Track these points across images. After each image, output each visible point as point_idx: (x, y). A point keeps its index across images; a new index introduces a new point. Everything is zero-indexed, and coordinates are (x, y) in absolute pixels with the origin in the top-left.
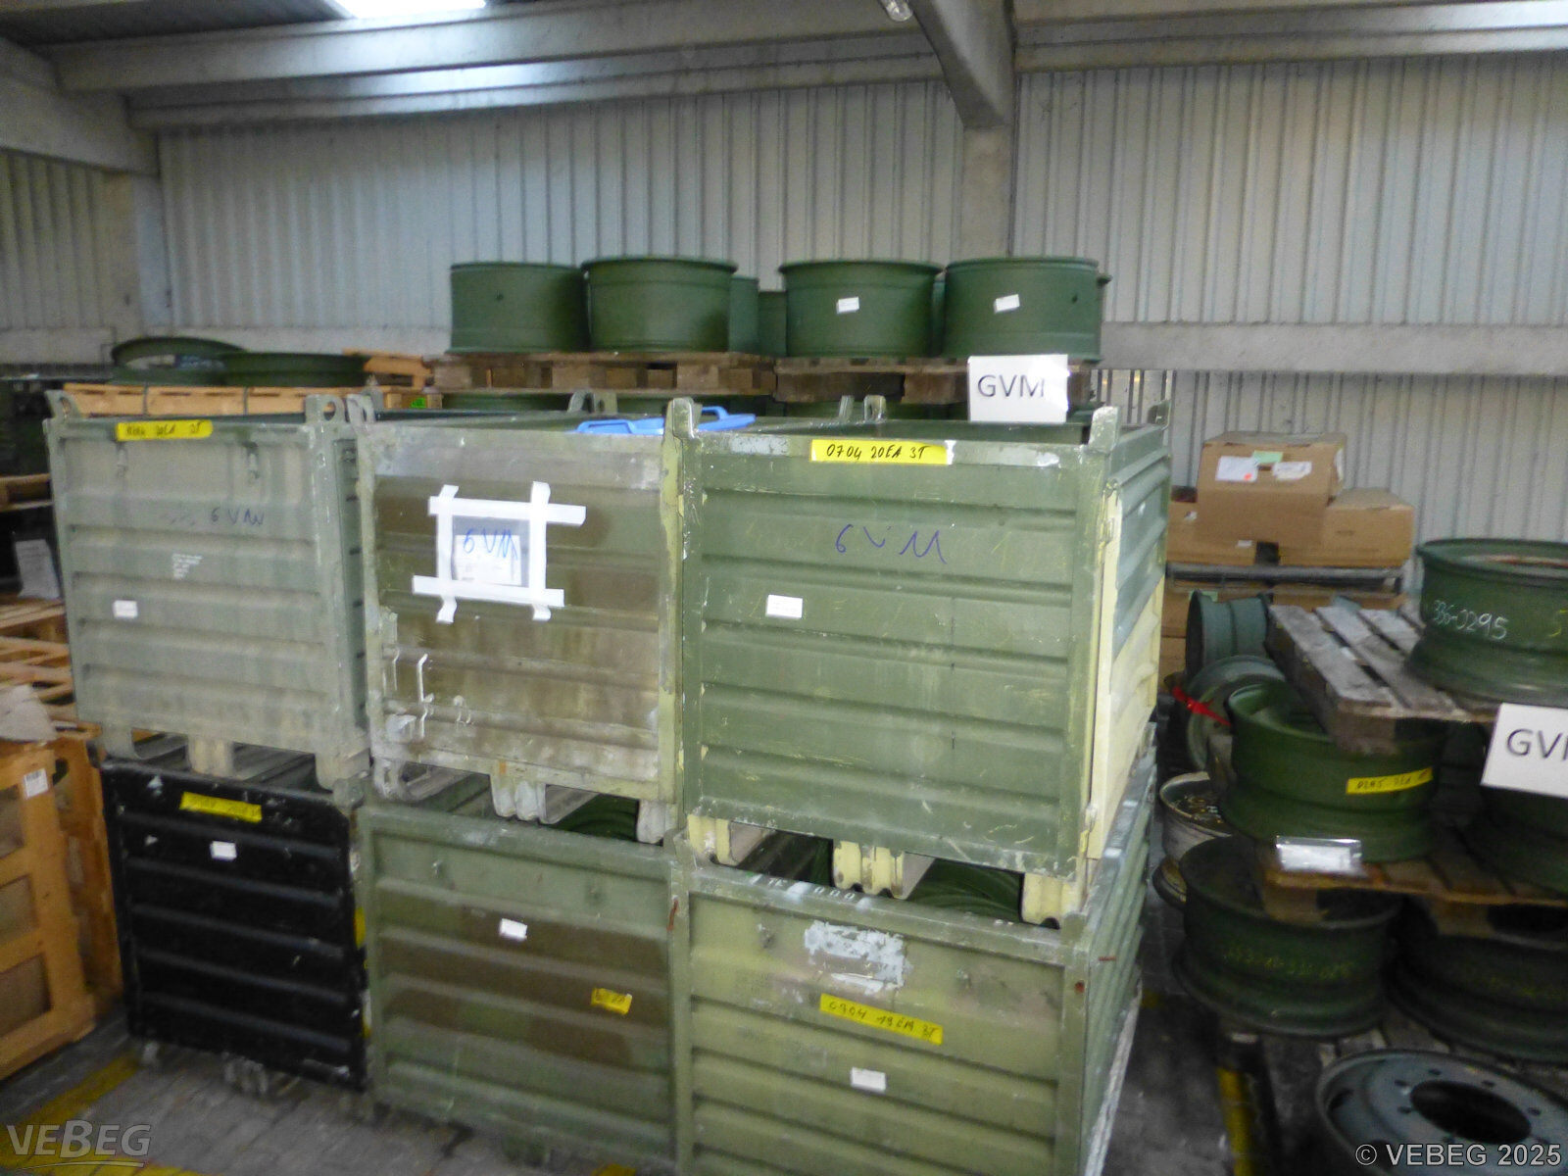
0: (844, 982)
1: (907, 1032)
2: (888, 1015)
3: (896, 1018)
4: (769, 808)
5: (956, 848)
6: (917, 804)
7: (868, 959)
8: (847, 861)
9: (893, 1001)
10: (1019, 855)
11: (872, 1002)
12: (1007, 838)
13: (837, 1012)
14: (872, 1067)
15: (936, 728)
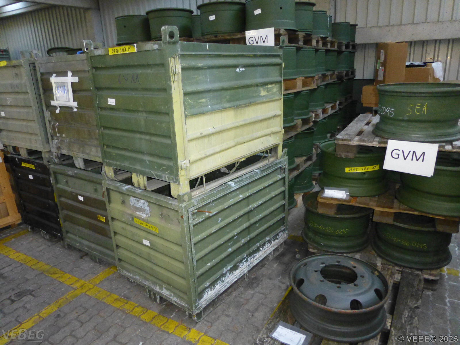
0: (138, 214)
1: (151, 229)
2: (147, 224)
3: (149, 225)
4: (118, 163)
5: (153, 174)
6: (146, 161)
7: (143, 208)
8: (135, 178)
9: (148, 220)
10: (166, 176)
11: (144, 220)
12: (164, 171)
13: (138, 223)
14: (147, 239)
15: (148, 137)
